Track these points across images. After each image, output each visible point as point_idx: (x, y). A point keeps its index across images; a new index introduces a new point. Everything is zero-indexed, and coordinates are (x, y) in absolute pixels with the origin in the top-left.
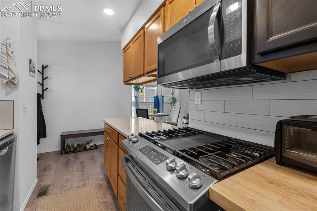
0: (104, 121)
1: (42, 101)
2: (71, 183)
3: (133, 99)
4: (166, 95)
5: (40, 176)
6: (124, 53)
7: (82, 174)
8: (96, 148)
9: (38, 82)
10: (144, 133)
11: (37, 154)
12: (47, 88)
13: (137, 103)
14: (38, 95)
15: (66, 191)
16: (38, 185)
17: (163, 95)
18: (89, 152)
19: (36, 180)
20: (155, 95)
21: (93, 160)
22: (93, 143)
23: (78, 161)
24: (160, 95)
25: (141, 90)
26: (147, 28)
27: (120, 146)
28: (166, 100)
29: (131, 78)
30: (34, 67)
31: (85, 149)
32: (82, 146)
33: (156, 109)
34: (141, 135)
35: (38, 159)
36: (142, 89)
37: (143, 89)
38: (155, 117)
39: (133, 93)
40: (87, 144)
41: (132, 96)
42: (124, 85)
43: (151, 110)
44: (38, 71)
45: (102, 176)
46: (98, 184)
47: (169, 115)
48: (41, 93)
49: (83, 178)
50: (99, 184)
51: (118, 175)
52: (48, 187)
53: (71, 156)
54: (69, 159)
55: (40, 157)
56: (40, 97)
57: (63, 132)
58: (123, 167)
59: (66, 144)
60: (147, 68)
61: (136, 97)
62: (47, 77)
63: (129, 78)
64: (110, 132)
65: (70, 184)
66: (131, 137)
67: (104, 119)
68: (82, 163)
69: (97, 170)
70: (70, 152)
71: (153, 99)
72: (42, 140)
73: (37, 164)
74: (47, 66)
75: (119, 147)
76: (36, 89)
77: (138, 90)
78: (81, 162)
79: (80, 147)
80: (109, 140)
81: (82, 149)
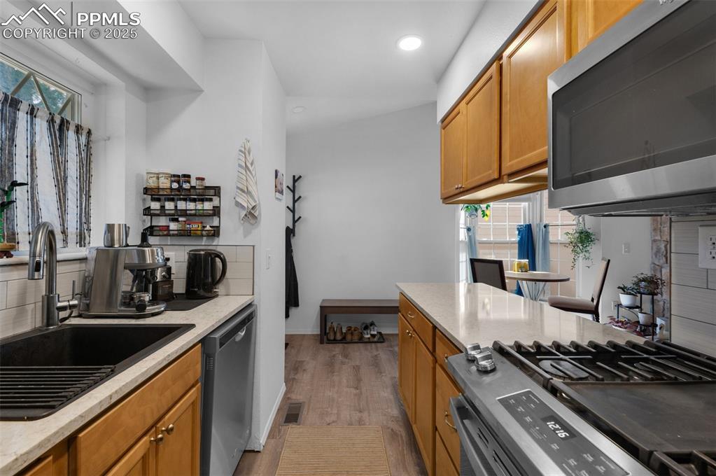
0: (398, 287)
1: (293, 241)
2: (338, 411)
3: (463, 235)
4: (555, 223)
5: (289, 381)
6: (444, 129)
7: (355, 395)
8: (382, 340)
9: (288, 207)
10: (507, 343)
11: (286, 335)
12: (300, 217)
13: (472, 244)
14: (288, 229)
15: (329, 424)
16: (286, 397)
17: (545, 222)
18: (369, 346)
19: (283, 388)
20: (522, 224)
21: (376, 367)
22: (376, 328)
23: (348, 363)
24: (538, 222)
25: (483, 211)
26: (510, 56)
27: (438, 358)
28: (557, 235)
29: (462, 190)
30: (281, 184)
31: (361, 340)
32: (356, 332)
33: (526, 261)
34: (500, 350)
35: (287, 345)
36: (485, 209)
37: (487, 208)
38: (524, 282)
39: (462, 221)
40: (364, 329)
41: (461, 226)
42: (444, 205)
43: (512, 262)
44: (288, 187)
45: (395, 412)
46: (389, 428)
47: (568, 280)
48: (291, 227)
49: (359, 405)
50: (390, 430)
51: (435, 429)
52: (300, 407)
53: (338, 348)
54: (334, 356)
55: (290, 342)
56: (290, 233)
57: (323, 300)
58: (447, 416)
59: (329, 325)
60: (510, 161)
61: (469, 229)
62: (300, 197)
63: (457, 188)
64: (413, 317)
65: (335, 411)
66: (473, 353)
67: (398, 284)
68: (357, 369)
69: (386, 395)
70: (335, 341)
71: (517, 232)
72: (293, 311)
73: (286, 354)
74: (300, 177)
75: (436, 362)
76: (284, 220)
77: (475, 213)
78: (354, 368)
79: (352, 334)
80: (411, 336)
81: (356, 338)
